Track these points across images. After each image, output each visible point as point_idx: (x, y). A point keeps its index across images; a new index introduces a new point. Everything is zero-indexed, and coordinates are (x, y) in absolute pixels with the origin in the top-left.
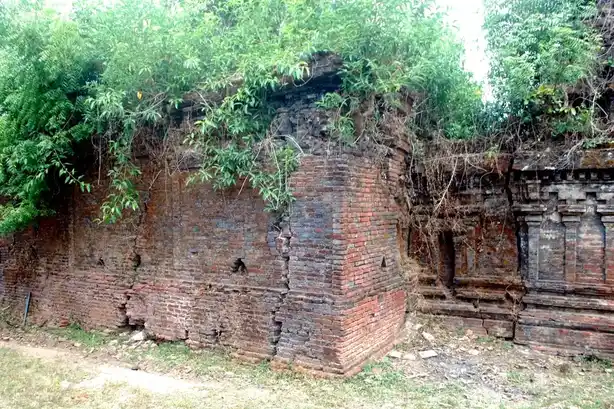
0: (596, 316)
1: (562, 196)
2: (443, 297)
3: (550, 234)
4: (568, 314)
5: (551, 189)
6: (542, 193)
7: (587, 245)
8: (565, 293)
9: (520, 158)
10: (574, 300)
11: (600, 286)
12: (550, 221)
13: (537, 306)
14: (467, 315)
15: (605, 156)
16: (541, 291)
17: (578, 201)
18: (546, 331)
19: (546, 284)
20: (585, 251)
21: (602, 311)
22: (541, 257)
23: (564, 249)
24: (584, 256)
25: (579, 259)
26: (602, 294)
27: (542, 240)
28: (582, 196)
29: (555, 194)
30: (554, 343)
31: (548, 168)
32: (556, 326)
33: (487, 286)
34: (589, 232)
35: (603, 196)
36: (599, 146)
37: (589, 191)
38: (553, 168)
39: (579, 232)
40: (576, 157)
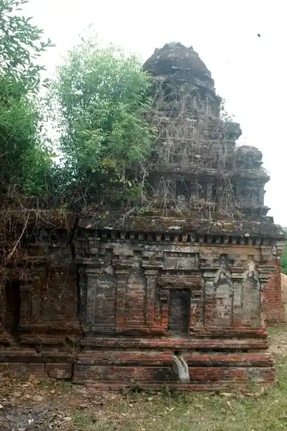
0: (139, 353)
1: (116, 252)
2: (7, 345)
3: (105, 285)
4: (118, 353)
5: (107, 246)
6: (100, 249)
7: (133, 294)
8: (116, 335)
9: (85, 218)
10: (122, 341)
11: (142, 327)
12: (106, 273)
13: (93, 348)
14: (29, 360)
15: (150, 222)
16: (97, 334)
17: (129, 257)
18: (100, 369)
19: (101, 327)
20: (131, 299)
21: (143, 348)
22: (97, 305)
23: (116, 298)
24: (131, 303)
25: (127, 305)
26: (144, 335)
27: (99, 289)
28: (131, 253)
29: (111, 250)
30: (106, 380)
31: (108, 228)
32: (107, 365)
33: (50, 332)
34: (134, 283)
35: (146, 254)
36: (146, 214)
37: (136, 249)
38: (111, 228)
39: (128, 283)
40: (128, 221)
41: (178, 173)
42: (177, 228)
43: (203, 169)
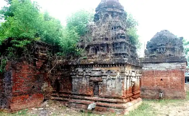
0: (85, 101)
1: (79, 71)
2: (57, 96)
3: (77, 80)
4: (79, 100)
5: (77, 69)
6: (75, 70)
7: (83, 83)
8: (79, 95)
10: (80, 97)
11: (86, 93)
12: (77, 77)
13: (74, 98)
14: (60, 100)
15: (85, 61)
16: (75, 94)
17: (82, 72)
18: (74, 104)
20: (83, 85)
22: (75, 86)
23: (79, 84)
24: (83, 86)
26: (86, 95)
27: (75, 82)
28: (82, 71)
29: (77, 70)
30: (76, 108)
31: (75, 64)
32: (76, 103)
33: (66, 93)
34: (84, 80)
35: (87, 71)
36: (84, 59)
37: (84, 69)
39: (82, 80)
40: (80, 61)
41: (95, 45)
42: (92, 62)
43: (102, 42)
